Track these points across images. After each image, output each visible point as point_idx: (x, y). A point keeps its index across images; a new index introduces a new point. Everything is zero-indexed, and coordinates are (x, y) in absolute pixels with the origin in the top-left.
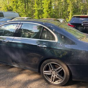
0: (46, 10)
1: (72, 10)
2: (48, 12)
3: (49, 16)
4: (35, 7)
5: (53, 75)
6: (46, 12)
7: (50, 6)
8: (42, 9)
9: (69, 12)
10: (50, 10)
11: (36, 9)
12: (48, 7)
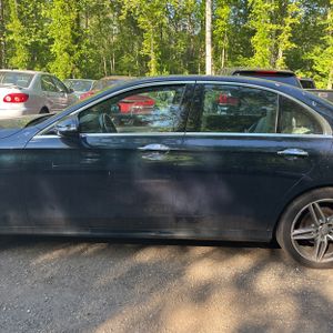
0: (65, 47)
1: (156, 52)
2: (71, 54)
3: (77, 70)
4: (11, 33)
5: (323, 236)
6: (65, 54)
7: (76, 33)
8: (46, 40)
9: (147, 58)
10: (80, 48)
11: (18, 39)
12: (69, 34)
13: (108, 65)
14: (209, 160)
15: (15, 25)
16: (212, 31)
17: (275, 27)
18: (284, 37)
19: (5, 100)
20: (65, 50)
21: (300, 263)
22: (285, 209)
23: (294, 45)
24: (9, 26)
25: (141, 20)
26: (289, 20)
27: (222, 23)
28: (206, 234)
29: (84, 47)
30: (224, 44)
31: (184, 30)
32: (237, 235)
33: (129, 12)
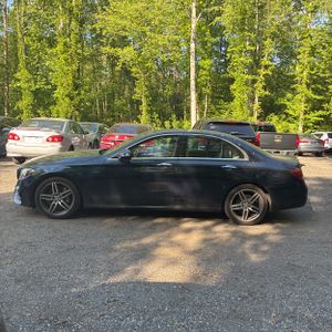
0: (67, 92)
1: (147, 97)
2: (72, 99)
3: (77, 113)
4: (19, 80)
5: (246, 208)
6: (67, 99)
7: (77, 81)
8: (50, 87)
9: (139, 103)
10: (79, 94)
11: (25, 86)
12: (70, 82)
13: (101, 107)
14: (192, 171)
15: (22, 74)
16: (196, 80)
17: (250, 77)
18: (259, 85)
19: (48, 140)
20: (67, 96)
21: (237, 223)
22: (225, 196)
23: (267, 93)
24: (18, 75)
25: (134, 70)
26: (262, 72)
27: (204, 72)
28: (190, 207)
29: (83, 92)
30: (207, 91)
31: (171, 76)
32: (204, 208)
33: (124, 64)
